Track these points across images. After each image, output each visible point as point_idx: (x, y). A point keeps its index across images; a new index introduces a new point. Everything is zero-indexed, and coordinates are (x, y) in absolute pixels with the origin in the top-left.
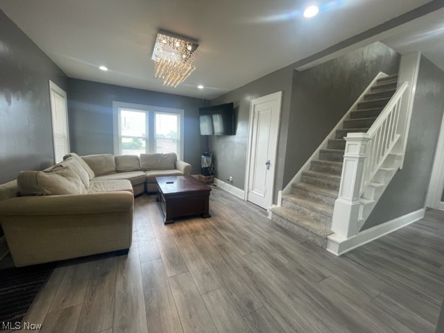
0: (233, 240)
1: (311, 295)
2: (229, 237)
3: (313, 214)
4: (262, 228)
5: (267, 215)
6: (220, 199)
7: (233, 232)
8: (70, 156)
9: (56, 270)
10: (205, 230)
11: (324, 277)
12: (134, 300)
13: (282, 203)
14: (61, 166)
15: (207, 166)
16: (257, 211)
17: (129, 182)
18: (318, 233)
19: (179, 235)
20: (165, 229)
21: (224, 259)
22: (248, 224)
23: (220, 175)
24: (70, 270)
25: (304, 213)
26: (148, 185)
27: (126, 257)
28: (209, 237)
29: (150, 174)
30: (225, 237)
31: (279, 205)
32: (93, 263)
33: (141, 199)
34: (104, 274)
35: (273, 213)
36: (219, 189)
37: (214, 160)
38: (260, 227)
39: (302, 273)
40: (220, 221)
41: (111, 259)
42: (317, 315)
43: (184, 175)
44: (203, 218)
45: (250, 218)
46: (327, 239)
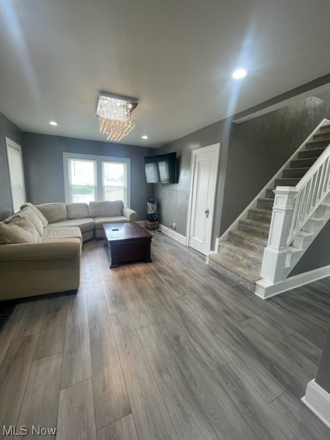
0: (170, 283)
1: (231, 332)
2: (166, 281)
3: (245, 261)
4: (199, 273)
5: (205, 260)
6: (163, 245)
7: (171, 276)
8: (26, 206)
9: (18, 306)
10: (146, 273)
11: (247, 317)
12: (81, 332)
13: (219, 249)
14: (19, 216)
15: (152, 212)
16: (196, 256)
17: (79, 229)
18: (248, 278)
19: (122, 278)
20: (111, 272)
21: (160, 299)
22: (186, 268)
23: (164, 221)
24: (29, 305)
25: (239, 260)
26: (97, 231)
27: (75, 297)
28: (149, 280)
29: (98, 221)
30: (163, 280)
31: (216, 252)
32: (47, 301)
33: (90, 245)
34: (57, 310)
35: (210, 258)
36: (163, 234)
37: (159, 207)
38: (196, 271)
39: (228, 314)
40: (160, 265)
41: (63, 298)
42: (234, 348)
43: (129, 222)
44: (145, 263)
45: (189, 263)
46: (255, 284)
